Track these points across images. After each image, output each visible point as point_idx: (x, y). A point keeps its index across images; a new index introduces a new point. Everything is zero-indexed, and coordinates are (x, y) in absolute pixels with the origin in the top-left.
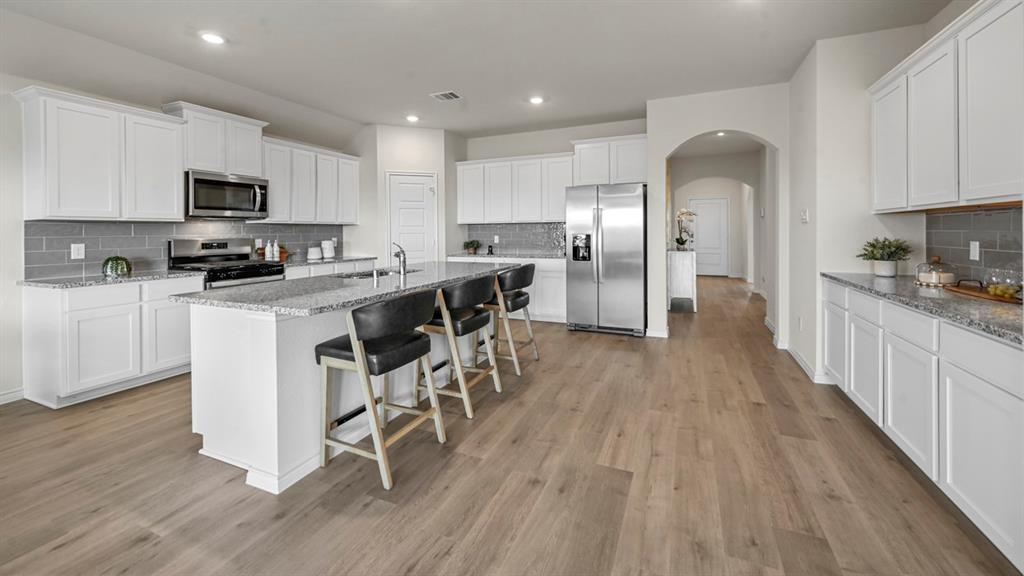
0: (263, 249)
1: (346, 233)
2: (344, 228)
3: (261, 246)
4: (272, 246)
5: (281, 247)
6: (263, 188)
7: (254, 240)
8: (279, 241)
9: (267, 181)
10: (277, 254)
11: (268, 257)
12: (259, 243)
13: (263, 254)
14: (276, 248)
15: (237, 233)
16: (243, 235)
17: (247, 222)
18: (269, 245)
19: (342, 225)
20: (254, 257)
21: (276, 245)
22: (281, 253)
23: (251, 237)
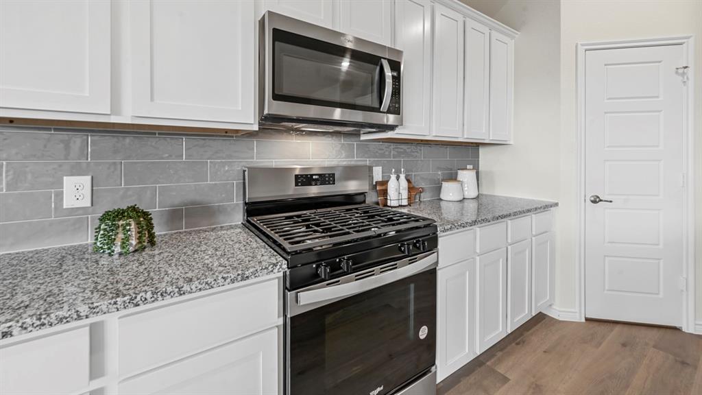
0: (384, 183)
1: (486, 157)
2: (482, 150)
3: (380, 180)
4: (398, 178)
5: (409, 181)
6: (395, 66)
7: (370, 169)
8: (407, 171)
9: (400, 53)
10: (405, 194)
11: (393, 200)
12: (378, 174)
13: (385, 193)
14: (404, 183)
15: (347, 157)
16: (355, 161)
17: (363, 138)
18: (393, 177)
19: (477, 145)
20: (371, 198)
21: (402, 177)
22: (410, 189)
23: (368, 163)
